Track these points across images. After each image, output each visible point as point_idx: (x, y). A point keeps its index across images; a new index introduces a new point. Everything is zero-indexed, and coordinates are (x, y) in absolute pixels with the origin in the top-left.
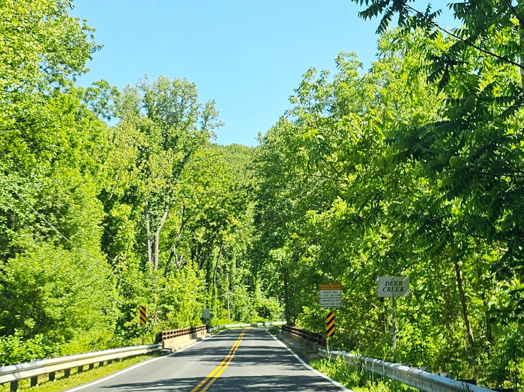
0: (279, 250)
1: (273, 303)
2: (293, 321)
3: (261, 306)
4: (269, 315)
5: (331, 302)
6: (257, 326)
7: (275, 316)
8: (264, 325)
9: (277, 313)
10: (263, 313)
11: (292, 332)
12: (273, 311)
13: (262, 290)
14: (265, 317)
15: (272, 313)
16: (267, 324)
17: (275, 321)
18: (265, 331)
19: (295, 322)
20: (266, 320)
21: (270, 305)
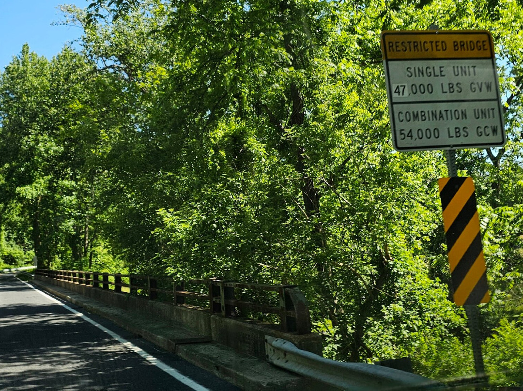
0: (28, 187)
1: (18, 251)
2: (46, 265)
3: (7, 254)
4: (15, 262)
5: (453, 124)
6: (4, 273)
7: (20, 262)
8: (10, 271)
9: (23, 260)
10: (9, 260)
11: (58, 277)
12: (18, 258)
13: (6, 240)
14: (11, 264)
15: (17, 260)
16: (13, 270)
17: (21, 267)
18: (12, 277)
19: (49, 265)
20: (12, 266)
21: (16, 253)
